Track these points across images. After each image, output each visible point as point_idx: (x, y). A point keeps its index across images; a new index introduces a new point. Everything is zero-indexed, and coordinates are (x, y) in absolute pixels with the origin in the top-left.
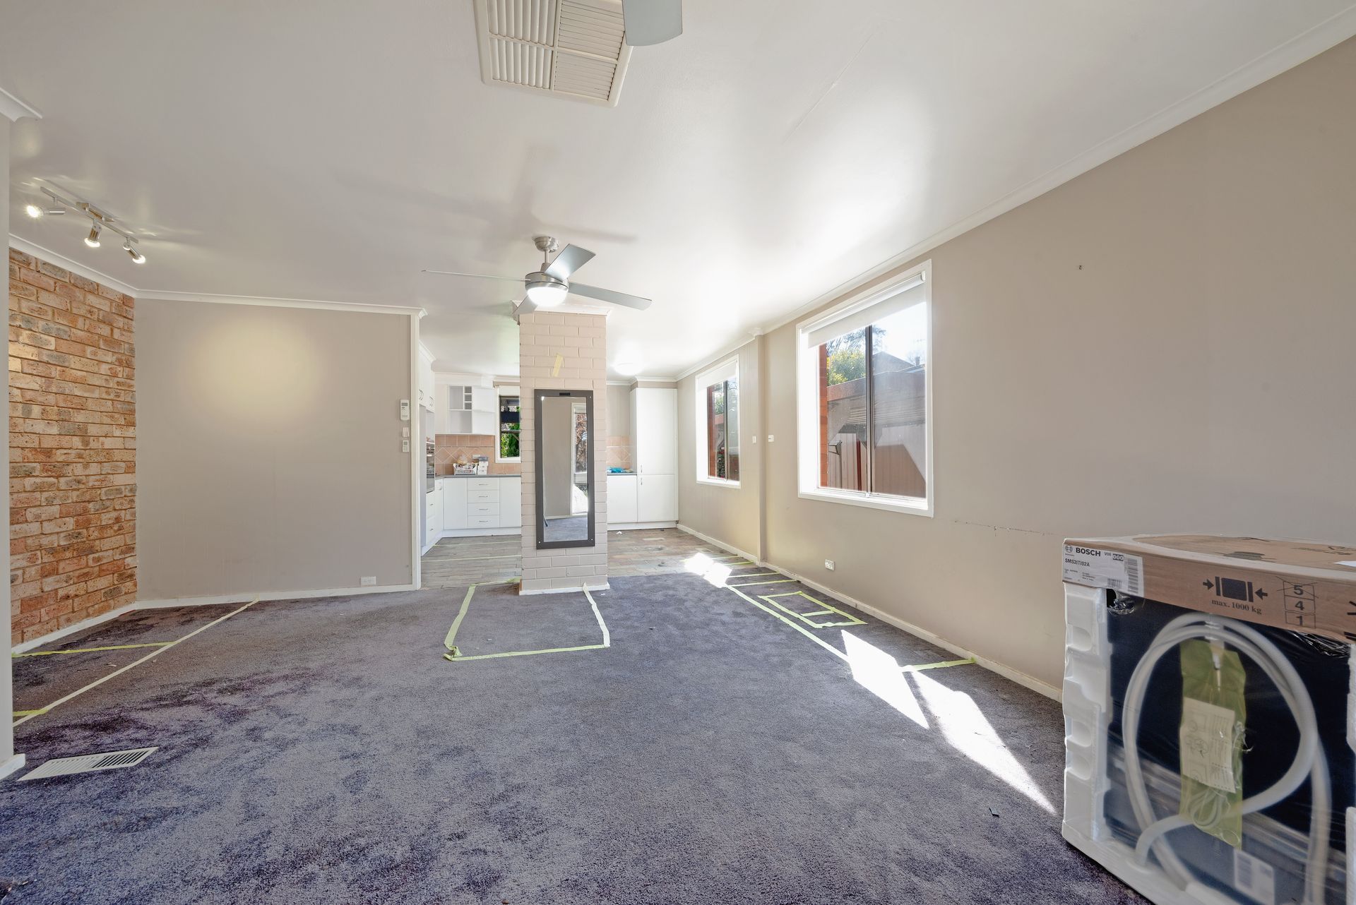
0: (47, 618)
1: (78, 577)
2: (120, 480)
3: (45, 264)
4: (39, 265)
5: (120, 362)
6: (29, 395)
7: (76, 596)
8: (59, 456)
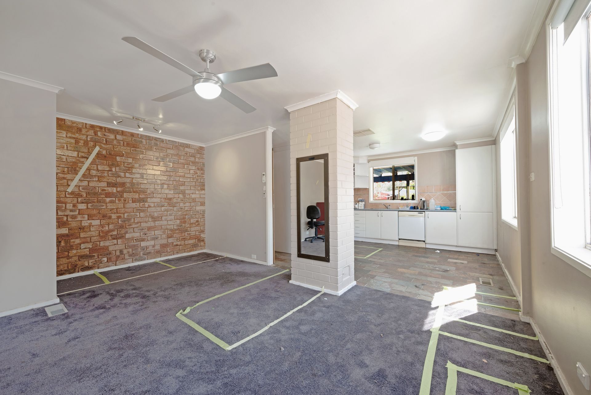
0: (169, 251)
1: (181, 239)
2: (199, 208)
3: (169, 140)
4: (167, 141)
5: (198, 169)
6: (163, 182)
7: (181, 245)
8: (175, 200)
